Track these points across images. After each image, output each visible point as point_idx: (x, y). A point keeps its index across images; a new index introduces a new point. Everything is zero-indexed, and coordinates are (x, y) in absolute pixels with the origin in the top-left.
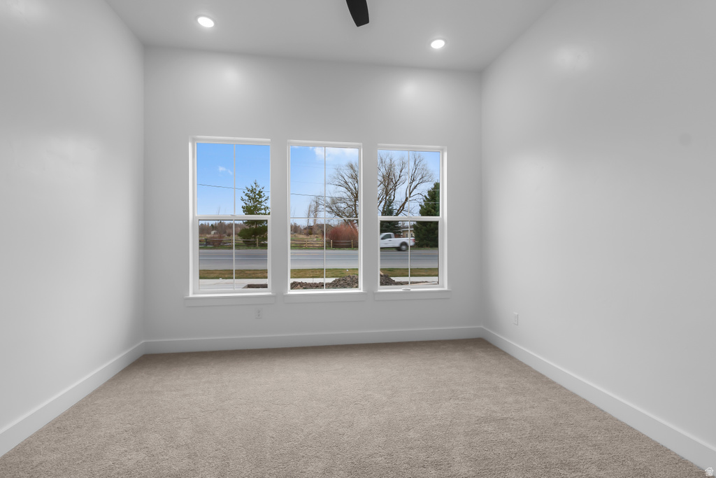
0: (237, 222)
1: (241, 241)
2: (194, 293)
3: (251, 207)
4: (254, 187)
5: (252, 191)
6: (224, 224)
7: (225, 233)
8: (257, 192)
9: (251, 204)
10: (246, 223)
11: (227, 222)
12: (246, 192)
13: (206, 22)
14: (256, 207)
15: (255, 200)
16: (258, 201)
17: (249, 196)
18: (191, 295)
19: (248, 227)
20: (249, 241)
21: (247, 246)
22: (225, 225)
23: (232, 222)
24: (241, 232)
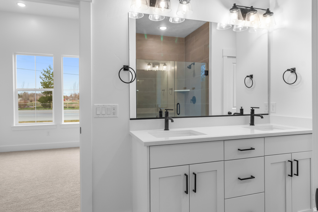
0: (37, 92)
1: (40, 104)
2: (16, 125)
3: (47, 82)
4: (49, 70)
5: (47, 72)
6: (27, 93)
7: (28, 99)
8: (51, 73)
9: (47, 80)
10: (43, 93)
11: (30, 92)
12: (43, 73)
13: (22, 5)
14: (50, 83)
15: (49, 78)
16: (52, 79)
17: (45, 76)
18: (14, 125)
19: (45, 96)
20: (46, 105)
21: (45, 108)
22: (28, 95)
23: (34, 92)
24: (40, 99)
